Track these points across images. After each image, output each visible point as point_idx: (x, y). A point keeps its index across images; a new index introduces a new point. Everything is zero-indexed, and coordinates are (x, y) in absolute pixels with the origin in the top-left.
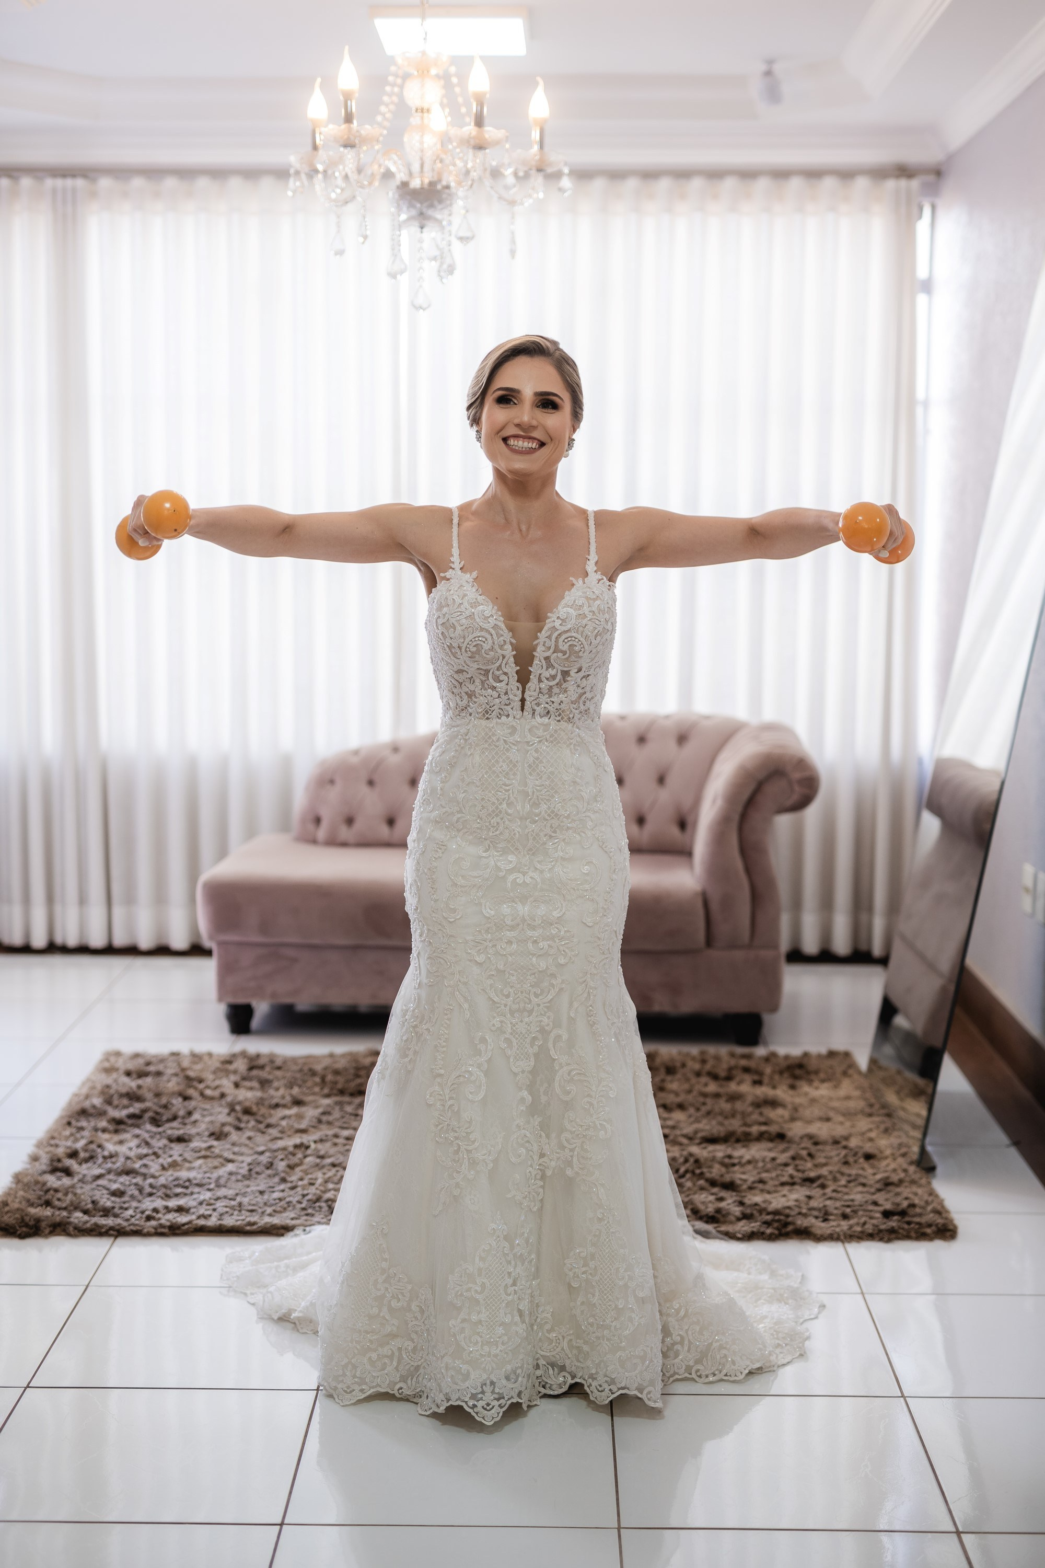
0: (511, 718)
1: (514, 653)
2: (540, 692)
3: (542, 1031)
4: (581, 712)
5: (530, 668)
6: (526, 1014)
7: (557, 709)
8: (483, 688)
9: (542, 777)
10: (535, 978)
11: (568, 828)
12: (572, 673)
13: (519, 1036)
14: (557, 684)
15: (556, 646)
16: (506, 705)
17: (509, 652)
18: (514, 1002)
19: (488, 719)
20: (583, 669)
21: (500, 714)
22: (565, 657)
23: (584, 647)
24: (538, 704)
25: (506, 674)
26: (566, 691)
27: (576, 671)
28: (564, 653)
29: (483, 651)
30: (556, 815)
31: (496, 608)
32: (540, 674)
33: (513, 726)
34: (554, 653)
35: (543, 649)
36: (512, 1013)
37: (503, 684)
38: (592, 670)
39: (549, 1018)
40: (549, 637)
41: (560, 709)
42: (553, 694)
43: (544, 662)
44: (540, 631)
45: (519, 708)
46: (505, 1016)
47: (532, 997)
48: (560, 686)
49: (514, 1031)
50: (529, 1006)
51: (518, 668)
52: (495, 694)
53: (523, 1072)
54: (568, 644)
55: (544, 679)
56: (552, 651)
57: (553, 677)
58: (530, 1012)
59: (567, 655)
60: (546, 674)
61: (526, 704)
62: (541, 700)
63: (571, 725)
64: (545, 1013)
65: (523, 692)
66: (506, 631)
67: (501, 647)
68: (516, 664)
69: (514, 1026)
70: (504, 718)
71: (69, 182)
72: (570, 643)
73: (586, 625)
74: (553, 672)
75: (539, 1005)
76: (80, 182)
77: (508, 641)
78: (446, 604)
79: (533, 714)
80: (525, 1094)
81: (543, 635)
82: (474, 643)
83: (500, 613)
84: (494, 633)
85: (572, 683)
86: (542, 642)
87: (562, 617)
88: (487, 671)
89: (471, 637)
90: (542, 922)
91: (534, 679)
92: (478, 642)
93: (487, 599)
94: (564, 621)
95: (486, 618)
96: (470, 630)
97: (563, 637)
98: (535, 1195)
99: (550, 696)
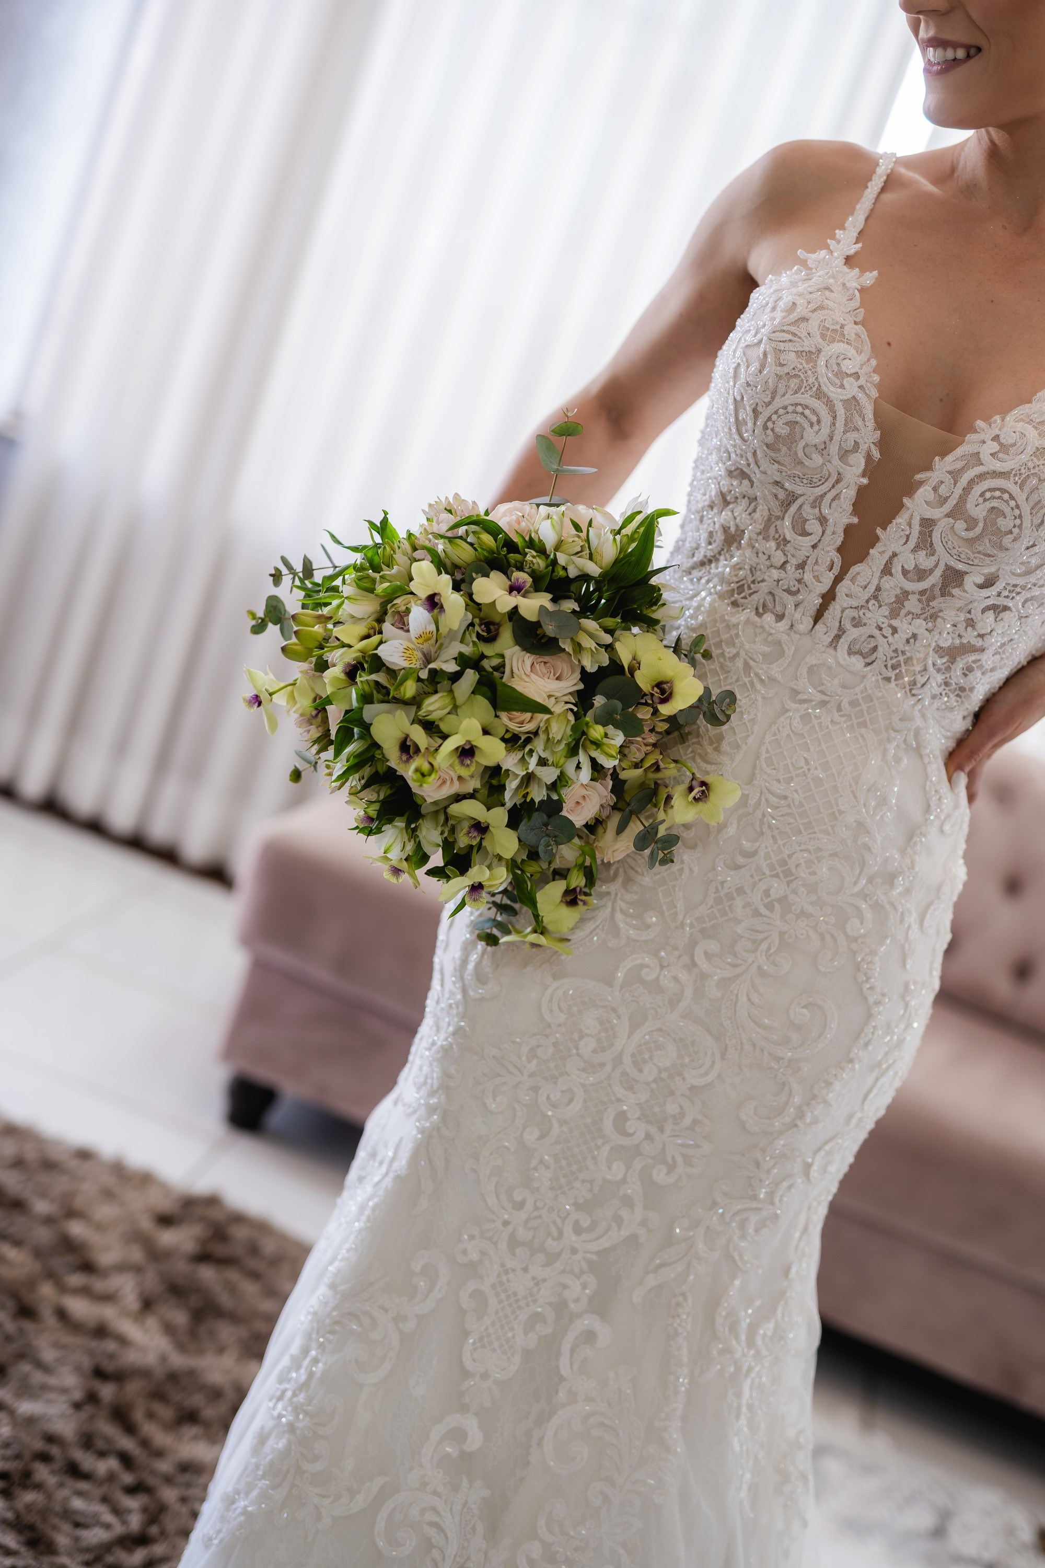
0: (783, 625)
1: (865, 481)
2: (875, 597)
3: (560, 1306)
4: (946, 684)
5: (879, 531)
6: (540, 1258)
7: (896, 651)
8: (764, 533)
9: (791, 779)
10: (591, 1190)
11: (803, 914)
12: (970, 582)
13: (508, 1298)
14: (922, 593)
15: (963, 499)
16: (788, 591)
17: (854, 474)
19: (735, 604)
20: (999, 585)
21: (764, 606)
22: (971, 534)
23: (1020, 527)
24: (857, 623)
25: (823, 520)
26: (934, 617)
27: (980, 580)
28: (971, 523)
30: (788, 873)
31: (874, 362)
32: (895, 555)
33: (779, 643)
34: (948, 515)
35: (931, 496)
36: (514, 1243)
37: (807, 541)
38: (1020, 599)
39: (584, 1286)
40: (955, 475)
41: (903, 653)
42: (903, 612)
43: (916, 528)
44: (944, 454)
45: (812, 611)
46: (495, 1244)
47: (568, 1229)
48: (928, 600)
49: (502, 1283)
50: (551, 1245)
51: (855, 520)
52: (779, 558)
53: (485, 1376)
54: (989, 505)
55: (897, 569)
56: (948, 507)
57: (922, 574)
58: (552, 1259)
59: (978, 530)
60: (907, 560)
61: (831, 608)
62: (869, 615)
63: (912, 701)
64: (582, 1272)
65: (838, 580)
66: (871, 424)
67: (844, 455)
68: (857, 507)
69: (507, 1272)
70: (769, 618)
72: (995, 503)
74: (926, 562)
75: (574, 1251)
77: (863, 447)
78: (774, 309)
79: (838, 637)
80: (471, 1425)
81: (943, 466)
82: (790, 417)
83: (876, 378)
84: (841, 411)
85: (959, 604)
86: (933, 482)
87: (1006, 439)
88: (792, 498)
89: (789, 399)
90: (655, 1081)
91: (878, 559)
92: (799, 418)
93: (864, 336)
94: (1004, 448)
95: (841, 374)
96: (794, 383)
97: (986, 485)
99: (894, 614)
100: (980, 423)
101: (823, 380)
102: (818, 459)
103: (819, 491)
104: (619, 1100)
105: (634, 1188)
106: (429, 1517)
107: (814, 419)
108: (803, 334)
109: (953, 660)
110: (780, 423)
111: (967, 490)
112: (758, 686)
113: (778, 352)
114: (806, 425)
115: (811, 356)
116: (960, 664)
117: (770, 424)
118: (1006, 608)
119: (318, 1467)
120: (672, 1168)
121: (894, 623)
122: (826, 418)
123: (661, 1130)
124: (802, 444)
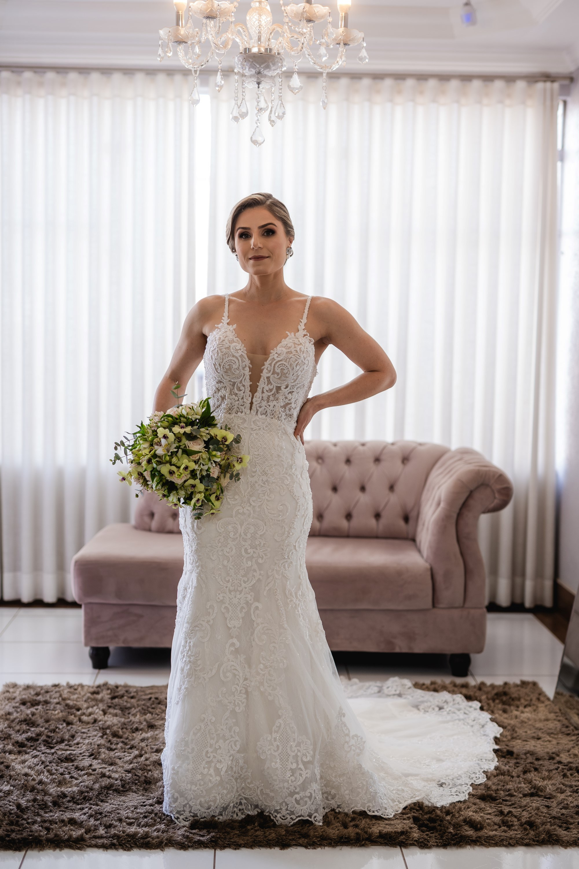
0: (243, 414)
1: (250, 373)
2: (262, 399)
3: (247, 603)
4: (286, 415)
5: (258, 384)
6: (238, 593)
7: (271, 410)
8: (231, 394)
9: (259, 450)
10: (244, 571)
11: (273, 483)
12: (282, 388)
13: (233, 605)
14: (273, 395)
15: (274, 369)
16: (242, 405)
17: (247, 372)
18: (231, 585)
19: (230, 413)
20: (290, 386)
21: (237, 411)
22: (279, 376)
23: (289, 371)
24: (260, 407)
25: (244, 386)
26: (277, 399)
27: (285, 387)
28: (278, 374)
30: (266, 473)
31: (243, 345)
33: (244, 418)
34: (272, 374)
35: (267, 371)
36: (230, 591)
37: (242, 392)
38: (295, 388)
39: (251, 596)
40: (270, 364)
41: (273, 410)
42: (270, 401)
43: (266, 380)
44: (266, 361)
45: (249, 407)
46: (226, 593)
47: (242, 583)
48: (275, 396)
49: (231, 602)
50: (240, 589)
51: (251, 383)
52: (236, 398)
53: (234, 627)
54: (280, 368)
55: (265, 391)
56: (271, 372)
57: (271, 390)
58: (241, 592)
59: (280, 375)
60: (267, 388)
61: (253, 406)
62: (262, 404)
63: (280, 422)
64: (249, 593)
65: (252, 398)
66: (247, 359)
67: (244, 368)
68: (251, 380)
69: (231, 599)
70: (239, 413)
72: (281, 368)
73: (291, 358)
74: (271, 387)
75: (246, 588)
77: (247, 365)
78: (215, 340)
79: (257, 412)
80: (235, 641)
81: (267, 364)
82: (228, 363)
83: (245, 348)
84: (240, 359)
85: (282, 394)
86: (266, 368)
87: (279, 352)
88: (234, 383)
89: (227, 359)
90: (251, 537)
91: (259, 390)
92: (231, 363)
94: (279, 355)
95: (237, 350)
96: (227, 355)
97: (278, 364)
98: (240, 702)
99: (268, 402)
100: (272, 351)
101: (233, 353)
102: (238, 372)
103: (240, 379)
104: (244, 545)
105: (255, 567)
106: (233, 668)
107: (234, 362)
108: (225, 344)
109: (285, 408)
110: (226, 366)
111: (274, 367)
112: (243, 430)
113: (220, 349)
114: (233, 364)
115: (228, 348)
116: (287, 408)
117: (224, 367)
118: (293, 392)
119: (200, 667)
120: (262, 558)
121: (269, 404)
122: (237, 361)
123: (257, 549)
124: (233, 369)
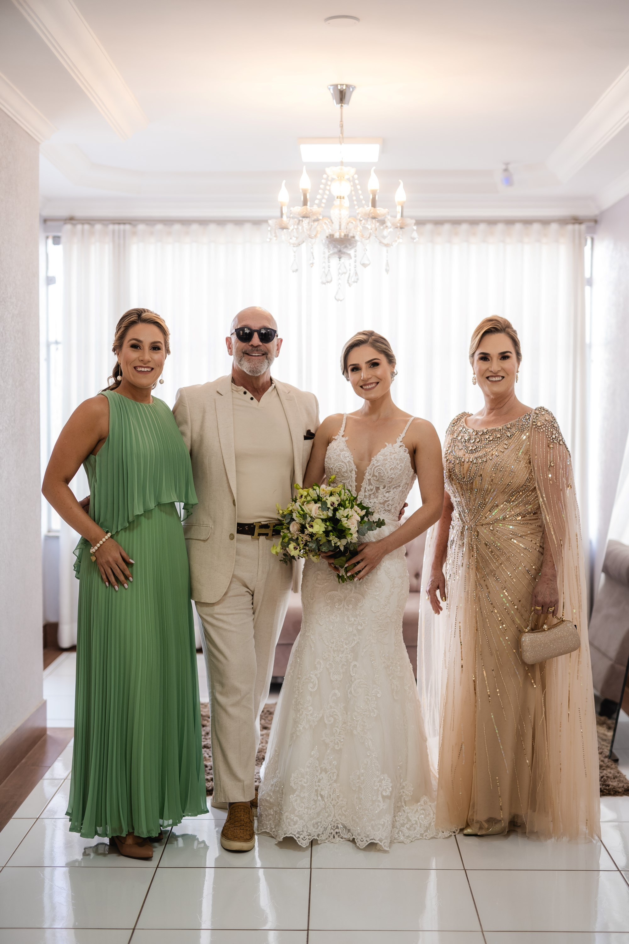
1: (356, 476)
2: (365, 497)
3: (347, 661)
4: (385, 510)
5: (361, 484)
6: (340, 652)
7: (373, 506)
10: (346, 635)
12: (381, 488)
13: (336, 663)
14: (373, 493)
15: (373, 473)
17: (354, 475)
18: (335, 646)
20: (386, 488)
23: (385, 474)
25: (351, 486)
26: (377, 497)
27: (383, 487)
28: (376, 477)
29: (342, 472)
31: (351, 453)
32: (365, 488)
35: (368, 475)
36: (334, 651)
39: (351, 656)
40: (371, 469)
42: (371, 498)
43: (368, 481)
44: (369, 465)
47: (344, 645)
48: (375, 495)
49: (334, 660)
50: (342, 649)
51: (357, 484)
53: (337, 680)
54: (379, 472)
55: (367, 490)
56: (371, 476)
57: (372, 490)
58: (343, 652)
59: (378, 478)
60: (368, 488)
62: (365, 500)
64: (350, 653)
66: (354, 465)
67: (351, 472)
68: (356, 481)
69: (334, 658)
71: (122, 227)
73: (386, 464)
74: (372, 487)
75: (347, 649)
76: (128, 227)
77: (354, 470)
80: (337, 691)
81: (368, 468)
82: (338, 468)
84: (347, 464)
85: (381, 493)
86: (368, 472)
87: (378, 459)
89: (337, 464)
91: (362, 489)
93: (348, 449)
94: (378, 461)
95: (345, 457)
96: (337, 461)
97: (376, 469)
98: (339, 742)
99: (369, 499)
100: (372, 458)
101: (342, 459)
102: (346, 474)
103: (348, 481)
105: (355, 632)
106: (334, 713)
108: (337, 452)
109: (384, 505)
111: (374, 471)
113: (333, 456)
114: (342, 468)
115: (339, 455)
116: (386, 505)
117: (335, 470)
118: (390, 491)
120: (361, 625)
121: (370, 501)
122: (345, 466)
123: (357, 618)
